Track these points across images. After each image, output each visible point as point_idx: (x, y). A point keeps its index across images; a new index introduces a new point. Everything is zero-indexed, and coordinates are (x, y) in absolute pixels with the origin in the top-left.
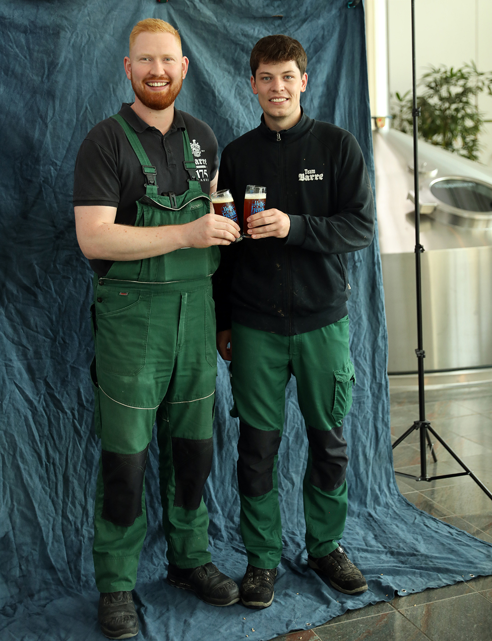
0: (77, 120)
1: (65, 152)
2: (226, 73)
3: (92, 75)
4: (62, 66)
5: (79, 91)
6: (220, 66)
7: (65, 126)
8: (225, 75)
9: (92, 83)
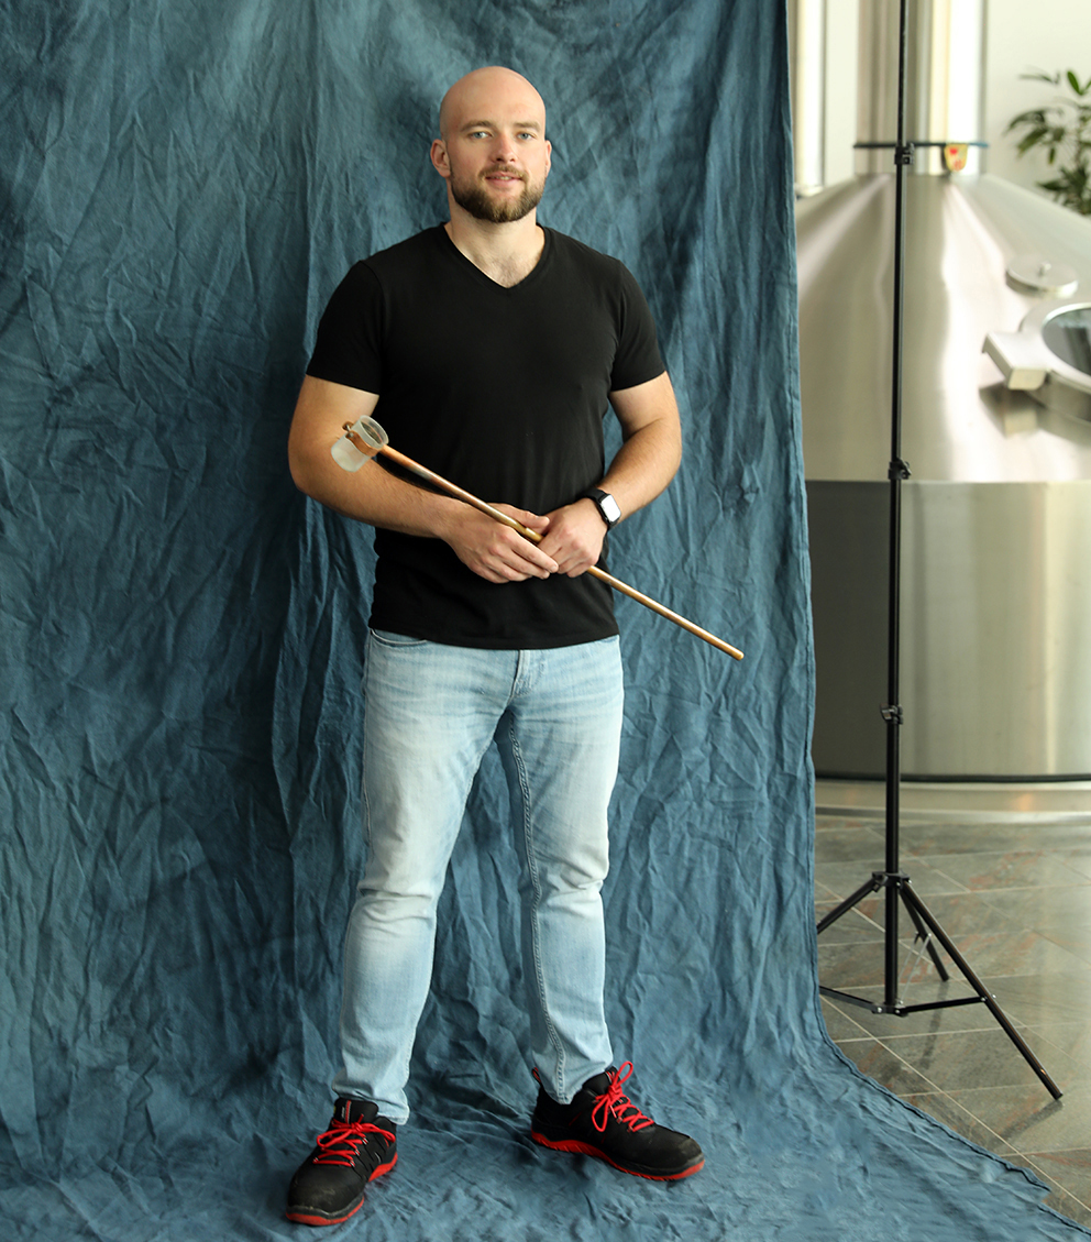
0: (112, 145)
1: (81, 215)
2: (457, 53)
3: (148, 47)
4: (84, 29)
5: (118, 82)
6: (442, 38)
7: (82, 159)
8: (455, 58)
9: (149, 67)
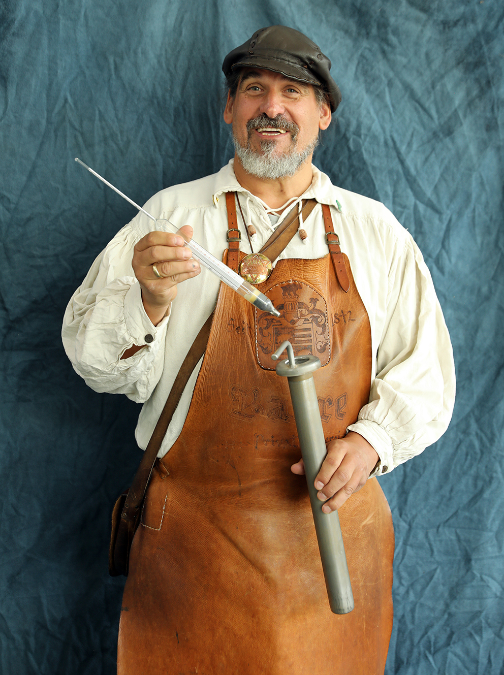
0: (49, 122)
1: (24, 178)
2: (340, 34)
3: (76, 39)
4: (22, 26)
5: (52, 69)
6: (328, 21)
7: (24, 133)
8: (338, 37)
9: (77, 55)
